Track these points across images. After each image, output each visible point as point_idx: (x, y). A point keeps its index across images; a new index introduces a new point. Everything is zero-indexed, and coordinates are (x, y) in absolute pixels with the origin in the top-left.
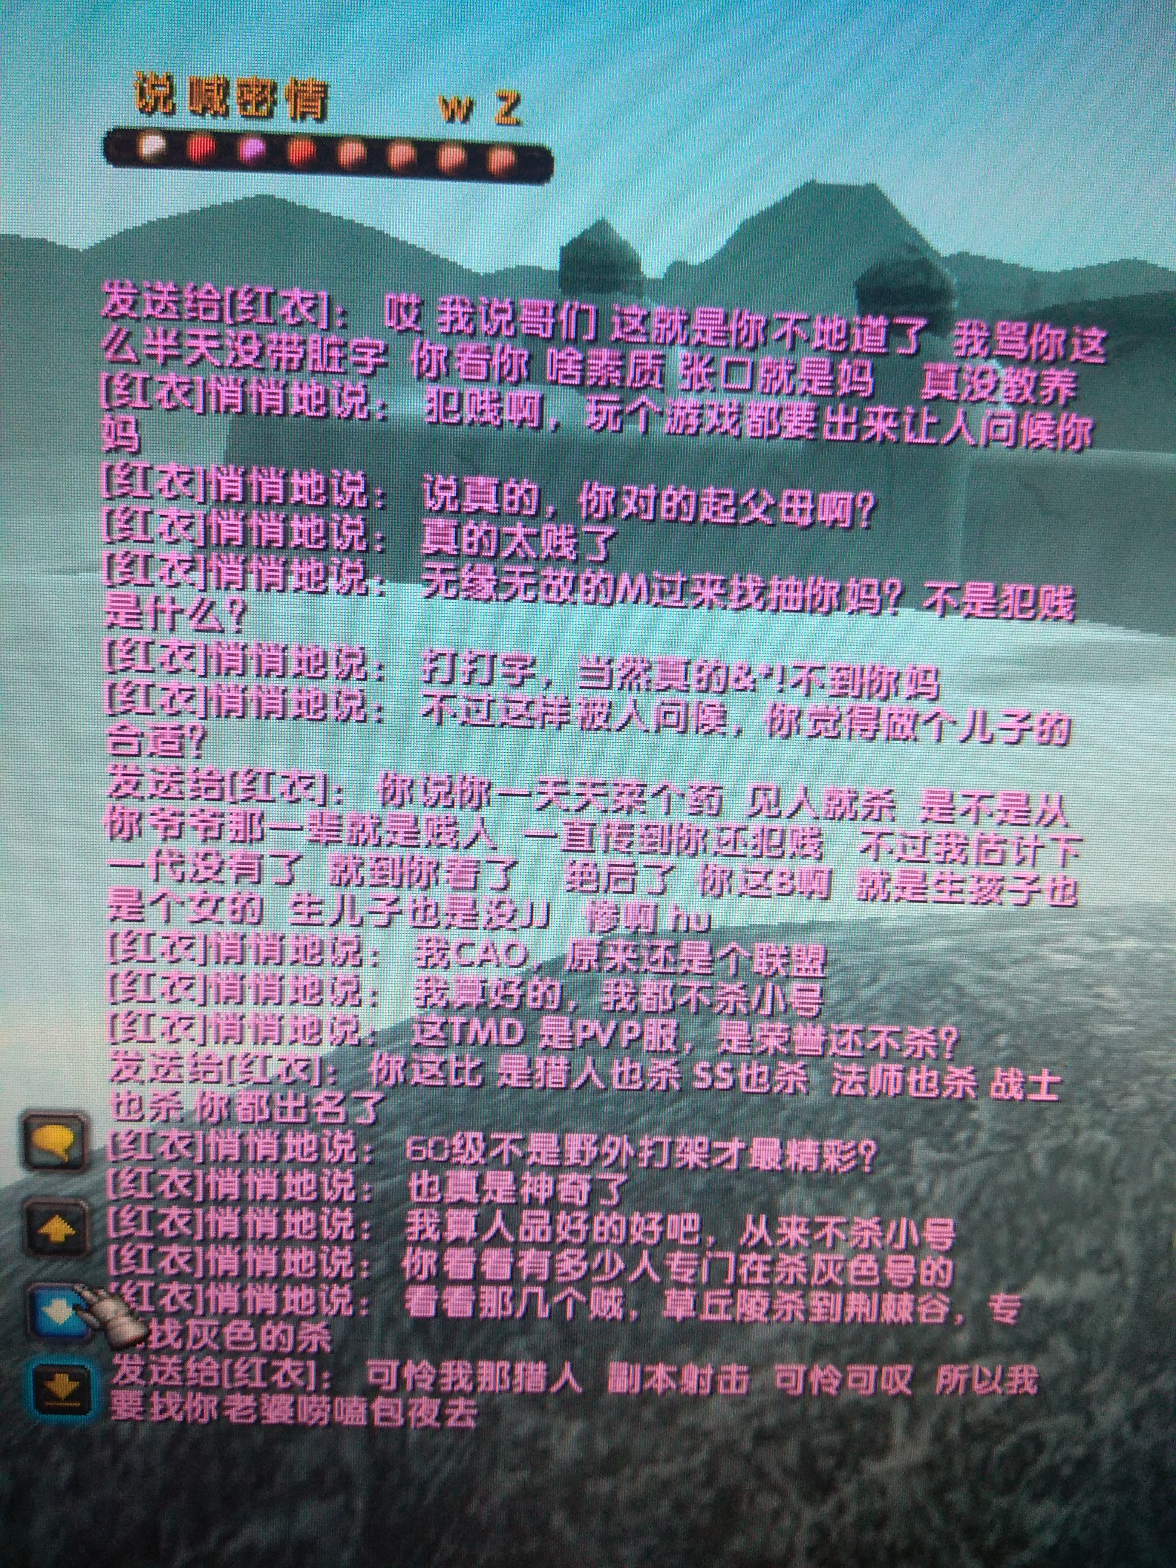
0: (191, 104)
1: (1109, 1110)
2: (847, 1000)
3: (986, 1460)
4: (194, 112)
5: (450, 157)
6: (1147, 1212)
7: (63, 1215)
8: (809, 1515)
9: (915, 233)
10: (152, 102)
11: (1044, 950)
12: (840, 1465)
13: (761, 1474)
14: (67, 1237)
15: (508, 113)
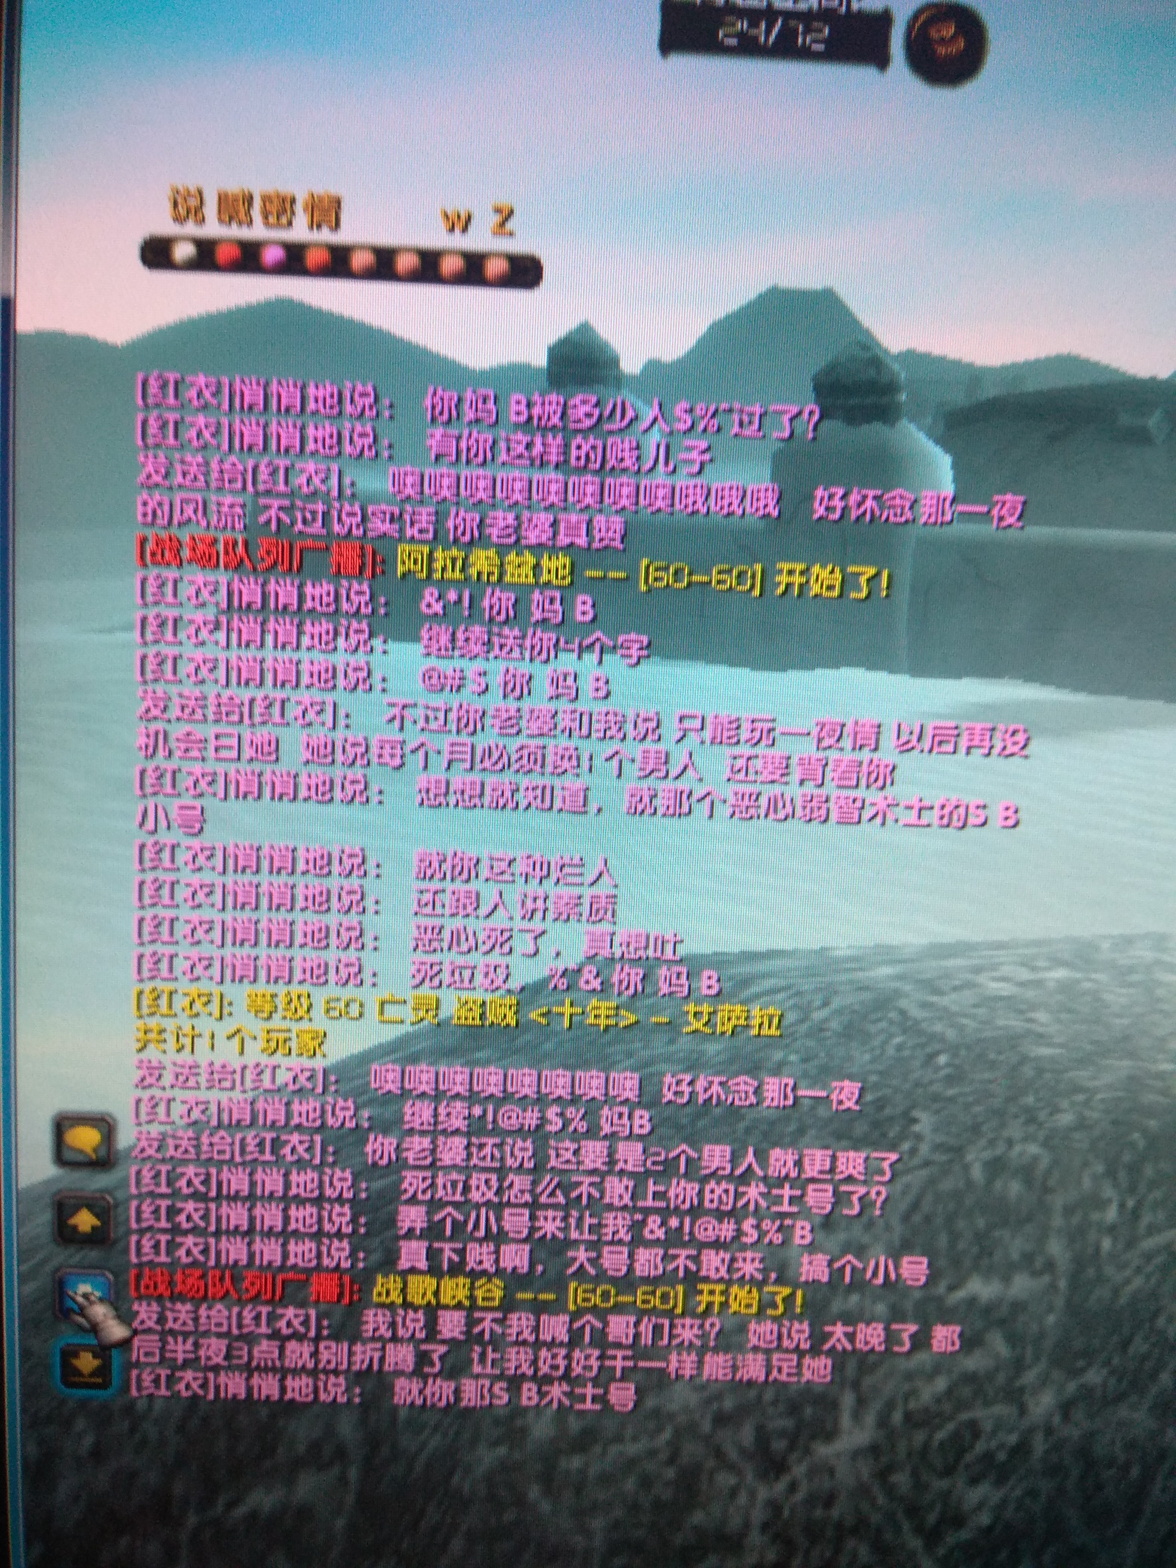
0: (219, 214)
1: (1040, 1125)
2: (802, 1021)
3: (926, 1446)
4: (221, 222)
5: (450, 264)
6: (1076, 1220)
7: (90, 1208)
8: (763, 1493)
9: (867, 333)
10: (184, 212)
11: (981, 979)
12: (792, 1447)
13: (719, 1453)
14: (94, 1228)
15: (502, 224)
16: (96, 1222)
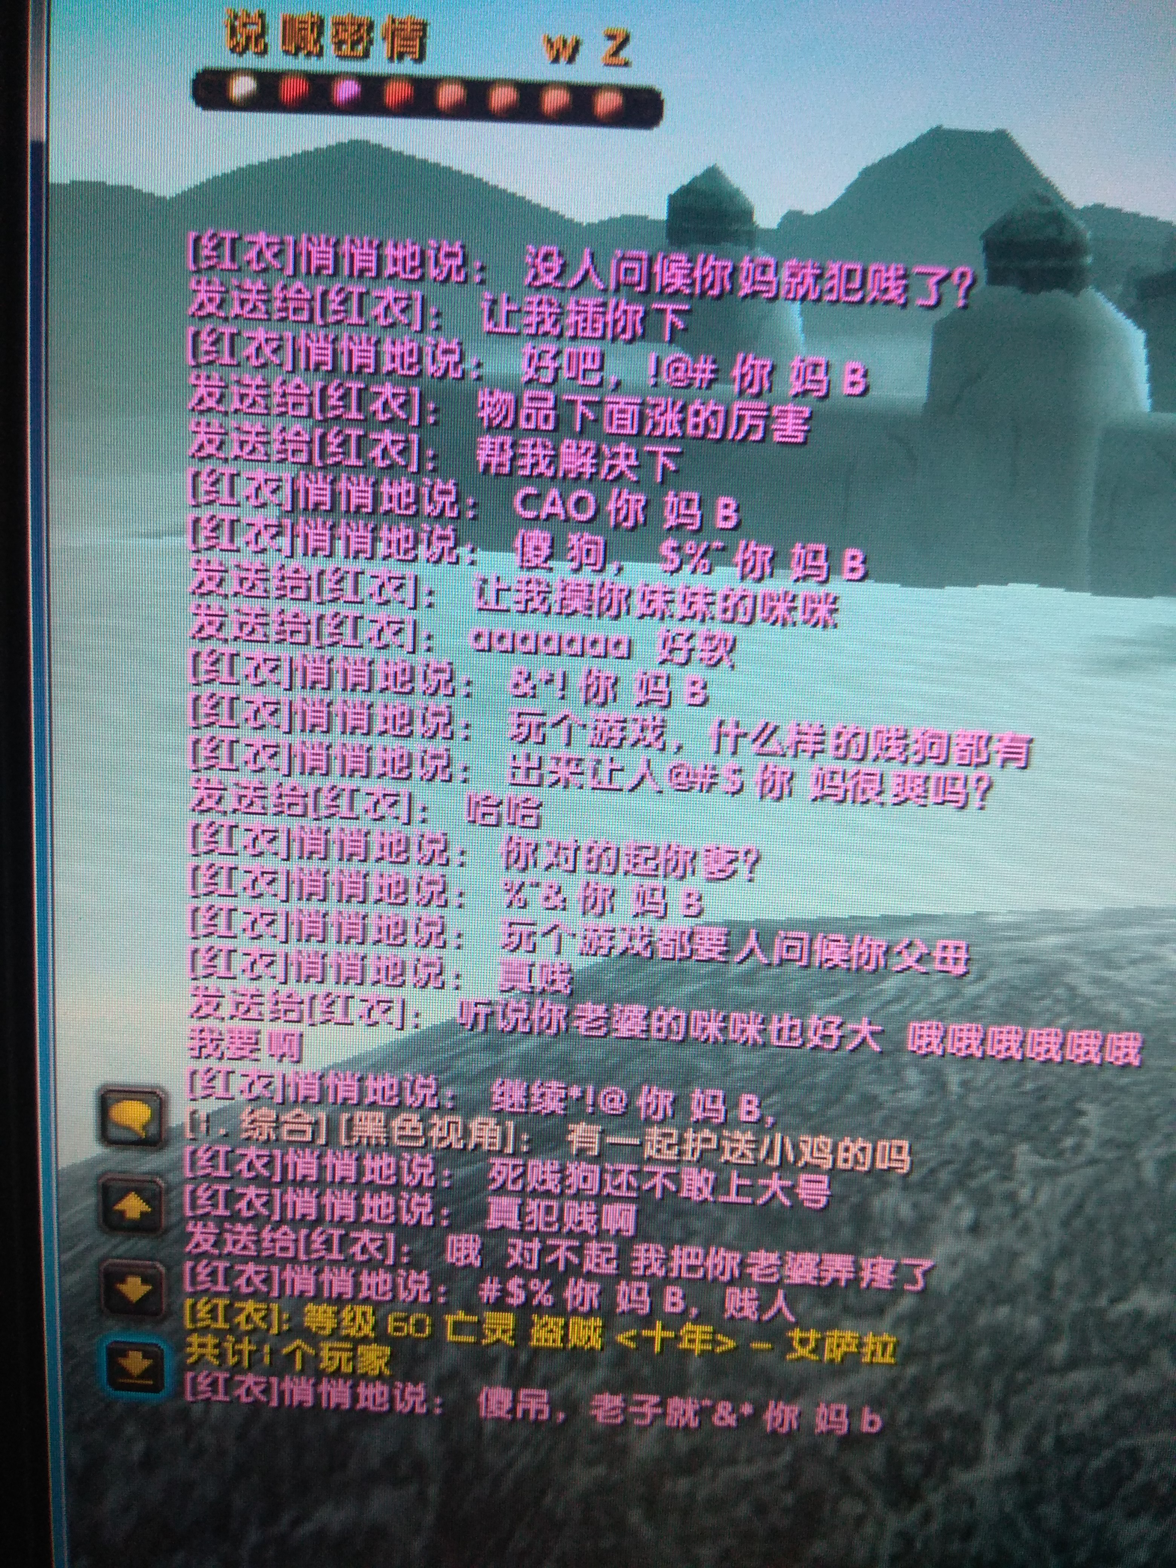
0: (284, 43)
2: (950, 997)
3: (1079, 1475)
4: (287, 52)
5: (554, 99)
7: (139, 1192)
8: (893, 1523)
9: (1048, 184)
10: (243, 41)
11: (1164, 951)
12: (928, 1472)
13: (845, 1480)
14: (143, 1214)
15: (616, 53)
16: (146, 1208)
